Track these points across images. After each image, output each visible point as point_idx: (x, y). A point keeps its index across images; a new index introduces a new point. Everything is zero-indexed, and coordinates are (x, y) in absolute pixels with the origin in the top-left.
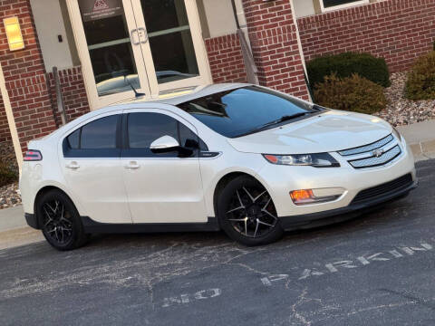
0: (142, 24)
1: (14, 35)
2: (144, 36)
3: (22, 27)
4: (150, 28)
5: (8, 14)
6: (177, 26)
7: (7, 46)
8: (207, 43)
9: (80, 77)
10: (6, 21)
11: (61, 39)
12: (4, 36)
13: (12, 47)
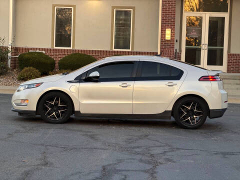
0: (207, 43)
1: (168, 34)
2: (206, 47)
3: (171, 33)
4: (209, 45)
5: (168, 28)
6: (216, 46)
9: (180, 56)
10: (167, 30)
11: (177, 41)
12: (165, 34)
13: (166, 39)
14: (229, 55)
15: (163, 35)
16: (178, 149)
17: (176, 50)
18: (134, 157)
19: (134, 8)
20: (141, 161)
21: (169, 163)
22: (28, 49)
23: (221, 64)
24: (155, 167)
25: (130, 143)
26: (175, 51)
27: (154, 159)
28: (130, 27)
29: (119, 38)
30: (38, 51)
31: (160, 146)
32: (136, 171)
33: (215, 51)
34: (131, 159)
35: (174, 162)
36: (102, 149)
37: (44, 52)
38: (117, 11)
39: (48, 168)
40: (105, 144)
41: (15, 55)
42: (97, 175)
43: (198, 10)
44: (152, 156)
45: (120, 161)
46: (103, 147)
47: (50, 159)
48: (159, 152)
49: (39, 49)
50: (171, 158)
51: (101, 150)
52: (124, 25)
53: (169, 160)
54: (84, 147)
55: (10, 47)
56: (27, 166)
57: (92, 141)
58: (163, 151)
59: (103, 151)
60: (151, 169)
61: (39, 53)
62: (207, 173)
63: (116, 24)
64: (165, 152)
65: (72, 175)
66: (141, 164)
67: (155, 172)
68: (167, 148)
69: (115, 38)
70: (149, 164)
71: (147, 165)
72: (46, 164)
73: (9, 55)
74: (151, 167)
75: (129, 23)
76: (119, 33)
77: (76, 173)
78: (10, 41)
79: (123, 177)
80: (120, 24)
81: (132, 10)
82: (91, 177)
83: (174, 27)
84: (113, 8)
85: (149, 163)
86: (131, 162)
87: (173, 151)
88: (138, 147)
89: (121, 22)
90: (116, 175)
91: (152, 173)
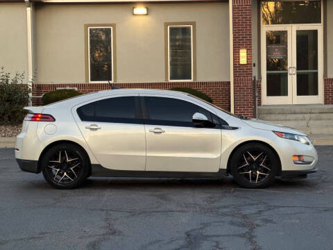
0: (295, 65)
1: (243, 57)
2: (295, 71)
3: (247, 54)
4: (298, 68)
5: (243, 48)
7: (239, 62)
8: (325, 80)
9: (260, 85)
10: (241, 51)
11: (254, 65)
12: (239, 57)
13: (241, 63)
14: (326, 81)
15: (237, 58)
16: (276, 207)
17: (255, 77)
18: (223, 220)
19: (194, 24)
20: (232, 223)
21: (269, 224)
22: (55, 86)
23: (316, 93)
24: (252, 229)
25: (213, 202)
26: (253, 79)
27: (248, 221)
28: (190, 49)
29: (176, 65)
30: (68, 88)
31: (253, 204)
32: (228, 236)
33: (306, 76)
34: (218, 222)
35: (275, 223)
36: (179, 211)
37: (76, 89)
38: (171, 29)
39: (117, 237)
40: (181, 204)
41: (38, 94)
42: (182, 242)
43: (274, 22)
44: (245, 217)
45: (206, 225)
46: (179, 209)
47: (117, 227)
48: (253, 212)
49: (70, 85)
50: (269, 219)
51: (177, 213)
52: (181, 47)
53: (266, 221)
54: (155, 210)
55: (31, 84)
56: (90, 236)
57: (164, 202)
58: (257, 210)
59: (181, 213)
60: (247, 232)
61: (70, 90)
62: (318, 235)
63: (171, 46)
64: (260, 211)
65: (150, 244)
66: (233, 227)
67: (253, 237)
68: (262, 207)
69: (171, 65)
70: (243, 227)
71: (241, 228)
72: (114, 233)
73: (30, 95)
74: (247, 230)
75: (188, 44)
76: (176, 58)
77: (155, 242)
78: (31, 77)
79: (214, 244)
80: (176, 46)
81: (192, 26)
82: (173, 246)
83: (251, 47)
84: (166, 24)
85: (243, 225)
86: (220, 225)
87: (270, 209)
88: (225, 207)
89: (177, 44)
90: (205, 242)
91: (250, 238)
